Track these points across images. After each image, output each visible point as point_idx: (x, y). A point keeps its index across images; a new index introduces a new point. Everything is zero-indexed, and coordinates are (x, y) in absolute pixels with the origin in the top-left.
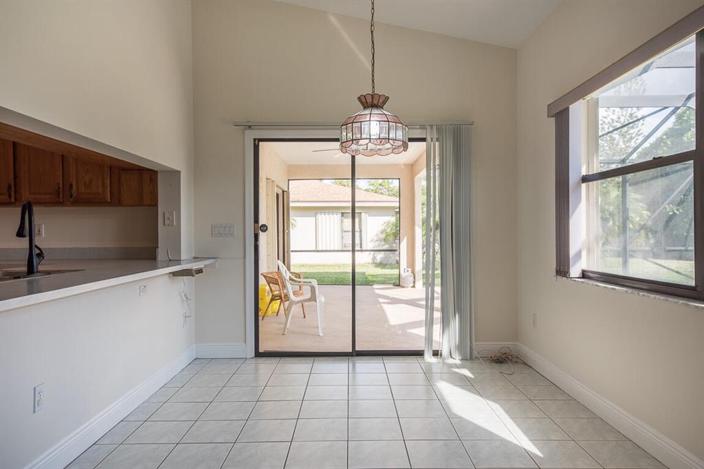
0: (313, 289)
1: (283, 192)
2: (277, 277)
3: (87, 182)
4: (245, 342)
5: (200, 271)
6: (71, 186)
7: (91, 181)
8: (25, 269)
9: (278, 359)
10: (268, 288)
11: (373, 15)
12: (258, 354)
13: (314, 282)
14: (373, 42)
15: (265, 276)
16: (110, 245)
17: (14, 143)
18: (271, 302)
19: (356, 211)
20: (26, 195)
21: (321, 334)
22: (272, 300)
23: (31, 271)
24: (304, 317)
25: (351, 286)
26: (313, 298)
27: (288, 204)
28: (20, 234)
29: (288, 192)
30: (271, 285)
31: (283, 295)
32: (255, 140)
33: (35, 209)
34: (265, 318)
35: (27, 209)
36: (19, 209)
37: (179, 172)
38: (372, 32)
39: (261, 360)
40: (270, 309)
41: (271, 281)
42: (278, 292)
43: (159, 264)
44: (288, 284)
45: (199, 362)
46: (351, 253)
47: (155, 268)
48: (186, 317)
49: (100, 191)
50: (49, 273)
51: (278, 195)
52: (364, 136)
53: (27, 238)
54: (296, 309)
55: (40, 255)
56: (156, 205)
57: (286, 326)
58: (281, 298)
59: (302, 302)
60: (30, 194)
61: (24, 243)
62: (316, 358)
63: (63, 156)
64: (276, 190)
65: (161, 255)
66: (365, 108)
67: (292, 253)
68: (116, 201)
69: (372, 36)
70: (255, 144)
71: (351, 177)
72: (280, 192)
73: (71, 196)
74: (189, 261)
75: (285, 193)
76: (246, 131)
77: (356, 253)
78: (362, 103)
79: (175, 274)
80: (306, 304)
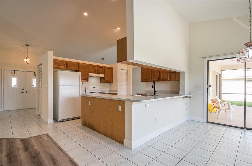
0: (229, 106)
1: (219, 75)
2: (215, 101)
3: (164, 76)
4: (204, 118)
5: (190, 97)
6: (161, 77)
7: (165, 76)
8: (153, 94)
9: (215, 125)
10: (212, 104)
11: (250, 16)
12: (208, 122)
13: (230, 104)
14: (251, 25)
15: (211, 100)
16: (169, 90)
17: (151, 69)
18: (213, 108)
19: (246, 80)
20: (153, 79)
21: (232, 120)
22: (214, 107)
23: (154, 95)
24: (226, 114)
25: (244, 106)
26: (229, 108)
27: (221, 78)
28: (153, 87)
29: (221, 75)
30: (213, 103)
31: (218, 107)
32: (207, 61)
33: (155, 82)
34: (211, 113)
35: (154, 82)
36: (152, 82)
37: (185, 72)
38: (250, 22)
39: (209, 124)
40: (213, 110)
41: (213, 102)
42: (216, 106)
43: (180, 95)
44: (220, 104)
45: (190, 121)
46: (244, 95)
47: (179, 96)
48: (186, 109)
49: (167, 78)
50: (157, 95)
51: (217, 76)
52: (246, 56)
53: (154, 88)
54: (222, 112)
55: (156, 91)
56: (179, 81)
57: (218, 116)
58: (217, 107)
59: (225, 109)
60: (154, 79)
61: (153, 89)
62: (229, 127)
63: (159, 71)
64: (216, 74)
65: (180, 92)
66: (247, 47)
67: (222, 94)
68: (170, 80)
69: (250, 23)
70: (207, 62)
71: (244, 68)
72: (218, 75)
73: (161, 79)
74: (187, 94)
75: (220, 75)
76: (205, 59)
77: (246, 95)
78: (246, 46)
79: (184, 97)
80: (226, 110)
